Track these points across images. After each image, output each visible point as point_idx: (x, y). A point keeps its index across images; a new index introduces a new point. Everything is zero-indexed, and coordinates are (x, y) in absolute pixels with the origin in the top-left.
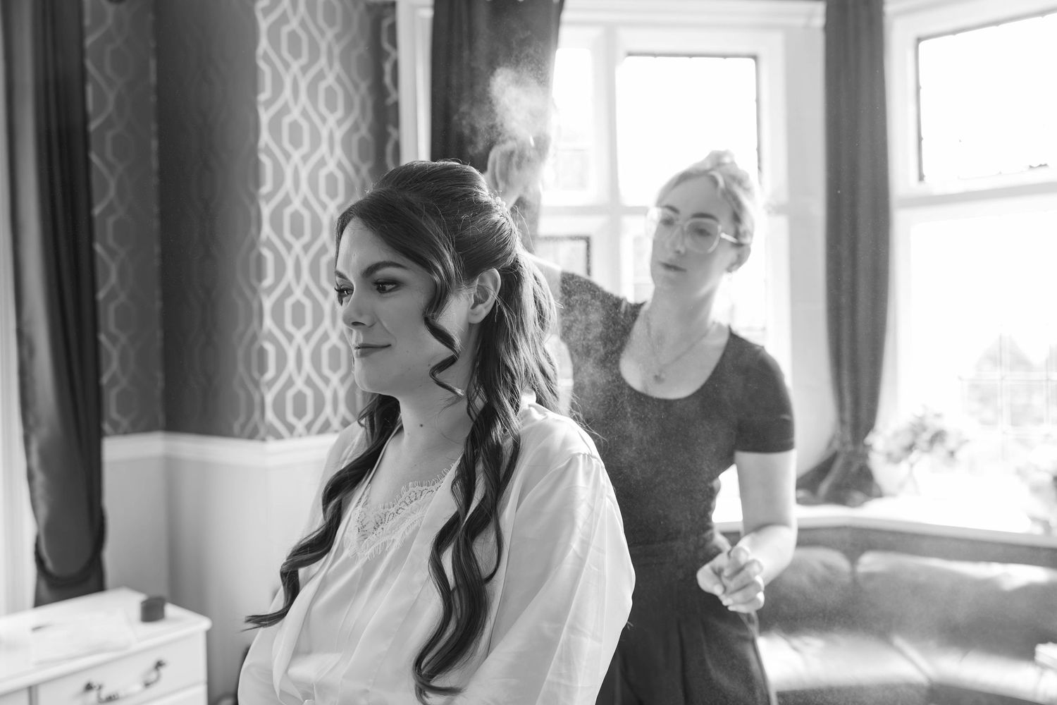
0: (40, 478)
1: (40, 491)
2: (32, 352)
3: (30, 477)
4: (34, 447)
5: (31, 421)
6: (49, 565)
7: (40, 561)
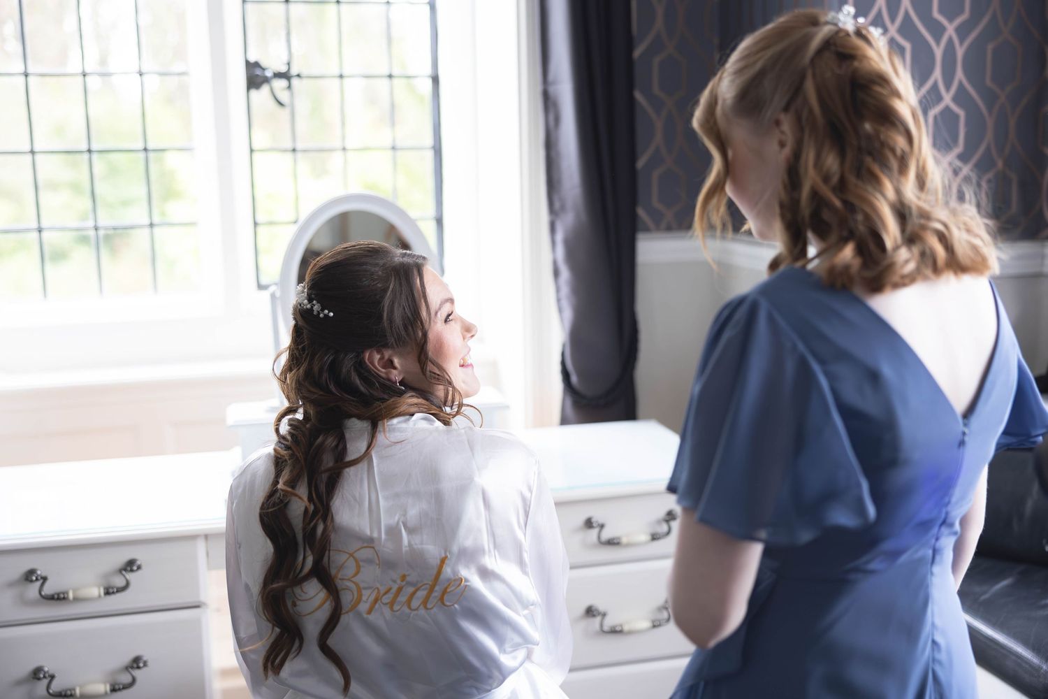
0: (565, 274)
1: (565, 290)
2: (557, 120)
3: (556, 273)
4: (560, 237)
5: (557, 205)
6: (574, 379)
7: (566, 375)
